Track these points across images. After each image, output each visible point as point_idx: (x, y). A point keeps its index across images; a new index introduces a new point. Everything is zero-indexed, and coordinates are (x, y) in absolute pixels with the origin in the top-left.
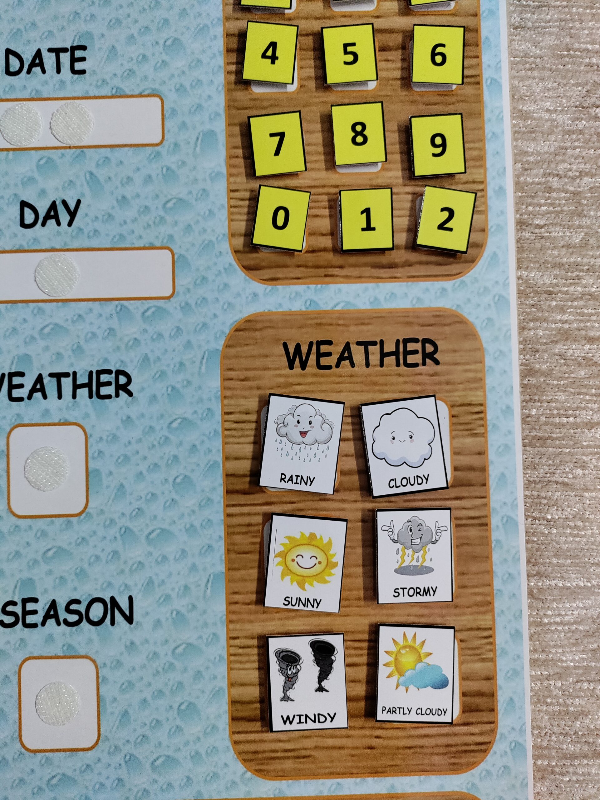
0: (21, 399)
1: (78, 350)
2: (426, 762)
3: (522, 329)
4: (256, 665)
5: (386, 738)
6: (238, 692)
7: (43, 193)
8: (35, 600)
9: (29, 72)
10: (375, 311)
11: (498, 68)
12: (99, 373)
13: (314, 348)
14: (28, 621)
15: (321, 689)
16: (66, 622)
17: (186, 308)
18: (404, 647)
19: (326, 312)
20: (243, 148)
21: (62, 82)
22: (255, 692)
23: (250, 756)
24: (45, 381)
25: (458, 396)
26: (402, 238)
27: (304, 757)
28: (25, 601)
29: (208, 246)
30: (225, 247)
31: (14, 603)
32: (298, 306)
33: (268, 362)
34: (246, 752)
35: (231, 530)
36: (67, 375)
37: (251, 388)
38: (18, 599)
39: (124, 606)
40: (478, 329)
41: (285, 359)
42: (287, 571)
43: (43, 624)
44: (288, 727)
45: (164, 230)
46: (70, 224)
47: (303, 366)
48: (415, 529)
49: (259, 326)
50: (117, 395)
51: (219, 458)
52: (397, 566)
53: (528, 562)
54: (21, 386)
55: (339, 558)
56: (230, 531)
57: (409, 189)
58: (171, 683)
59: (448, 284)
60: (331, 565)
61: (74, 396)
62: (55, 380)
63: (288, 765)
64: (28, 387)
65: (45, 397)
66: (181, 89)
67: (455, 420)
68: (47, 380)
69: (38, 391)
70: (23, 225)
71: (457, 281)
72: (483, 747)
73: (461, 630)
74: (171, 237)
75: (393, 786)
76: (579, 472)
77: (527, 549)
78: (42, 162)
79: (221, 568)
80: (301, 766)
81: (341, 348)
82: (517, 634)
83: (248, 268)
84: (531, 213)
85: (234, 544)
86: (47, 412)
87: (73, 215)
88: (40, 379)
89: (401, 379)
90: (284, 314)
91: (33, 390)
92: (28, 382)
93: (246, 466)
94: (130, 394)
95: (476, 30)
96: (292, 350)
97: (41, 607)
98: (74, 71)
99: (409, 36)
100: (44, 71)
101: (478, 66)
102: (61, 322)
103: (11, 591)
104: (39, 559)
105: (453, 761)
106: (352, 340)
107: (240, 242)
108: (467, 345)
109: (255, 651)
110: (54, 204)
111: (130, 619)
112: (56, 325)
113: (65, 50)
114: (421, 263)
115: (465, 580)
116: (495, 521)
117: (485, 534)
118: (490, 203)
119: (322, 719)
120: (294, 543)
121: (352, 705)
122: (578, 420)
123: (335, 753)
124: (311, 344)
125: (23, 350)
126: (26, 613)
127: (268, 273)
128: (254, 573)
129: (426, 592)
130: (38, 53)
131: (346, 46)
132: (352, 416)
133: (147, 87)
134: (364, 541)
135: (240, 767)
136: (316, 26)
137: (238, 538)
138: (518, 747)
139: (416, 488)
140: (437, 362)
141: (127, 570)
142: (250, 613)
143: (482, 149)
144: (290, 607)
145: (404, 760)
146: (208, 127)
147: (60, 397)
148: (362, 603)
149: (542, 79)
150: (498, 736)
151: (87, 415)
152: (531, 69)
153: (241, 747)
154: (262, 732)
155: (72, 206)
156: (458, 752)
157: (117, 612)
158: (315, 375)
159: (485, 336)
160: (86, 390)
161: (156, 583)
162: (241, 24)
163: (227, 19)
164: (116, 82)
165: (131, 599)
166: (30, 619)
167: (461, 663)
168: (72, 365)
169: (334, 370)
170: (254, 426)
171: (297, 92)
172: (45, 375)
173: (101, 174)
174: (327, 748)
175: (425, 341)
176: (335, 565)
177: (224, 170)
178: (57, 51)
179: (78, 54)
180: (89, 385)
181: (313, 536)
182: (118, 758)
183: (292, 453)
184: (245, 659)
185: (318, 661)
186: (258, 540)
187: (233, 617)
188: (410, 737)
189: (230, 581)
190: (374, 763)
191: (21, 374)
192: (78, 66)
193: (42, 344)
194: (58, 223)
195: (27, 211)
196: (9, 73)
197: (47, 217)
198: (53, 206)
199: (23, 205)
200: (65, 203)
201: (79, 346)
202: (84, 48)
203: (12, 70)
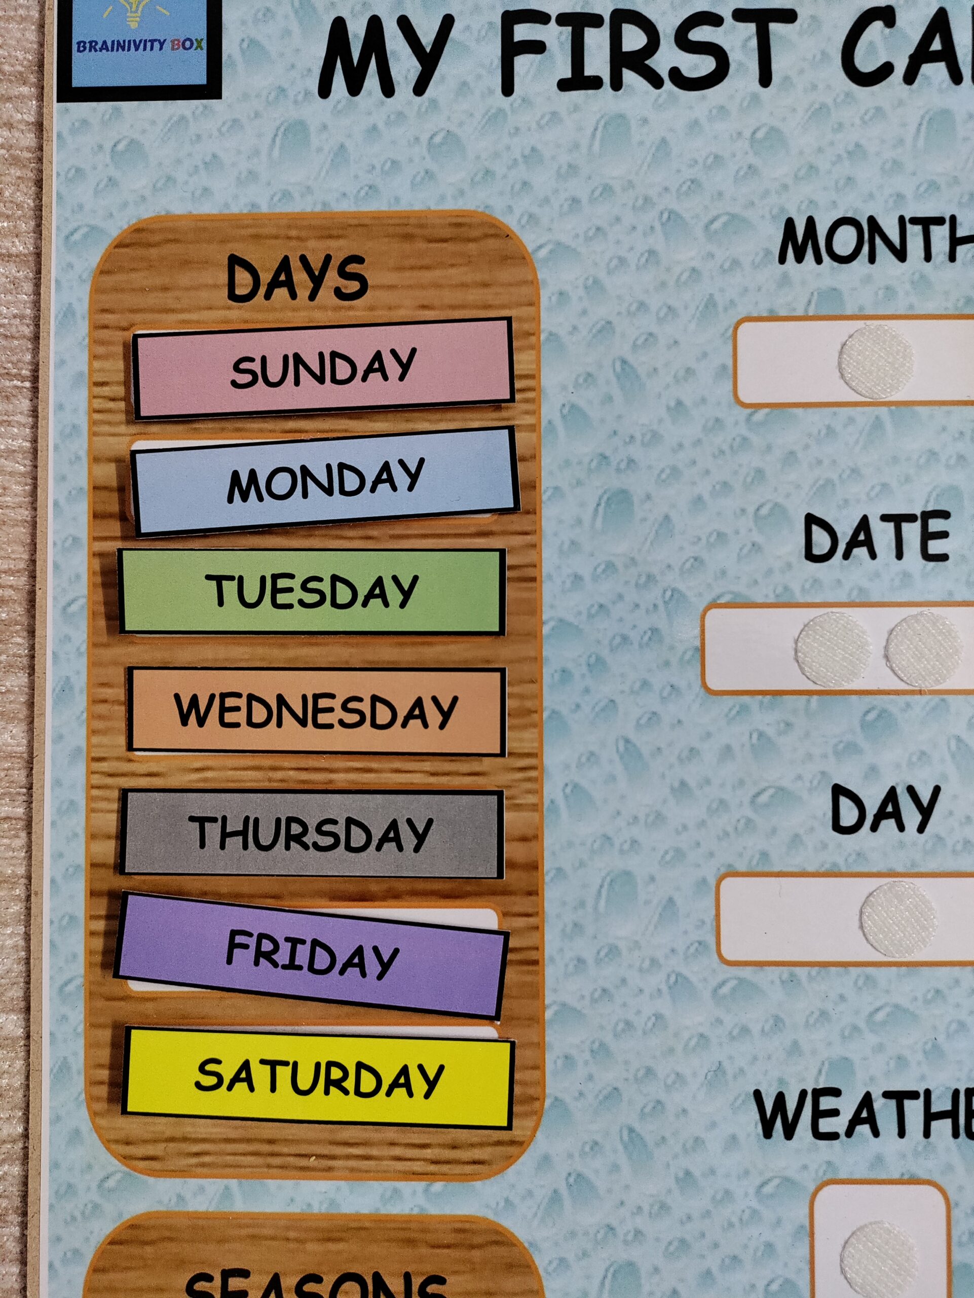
0: (834, 1136)
1: (934, 1052)
9: (847, 555)
21: (906, 575)
24: (876, 1106)
36: (914, 1095)
46: (921, 829)
54: (835, 1113)
61: (927, 1134)
62: (893, 1103)
64: (847, 1114)
65: (876, 1133)
68: (879, 1104)
69: (863, 1121)
70: (837, 827)
78: (871, 716)
86: (879, 1159)
87: (926, 812)
88: (867, 1101)
91: (856, 1121)
92: (848, 1106)
98: (927, 556)
100: (873, 555)
102: (904, 1002)
110: (892, 793)
112: (897, 1006)
113: (911, 518)
125: (838, 1051)
130: (864, 524)
147: (902, 1133)
151: (950, 1168)
160: (948, 1122)
168: (923, 1078)
172: (876, 1095)
178: (897, 520)
179: (935, 525)
180: (952, 1114)
191: (835, 1092)
192: (935, 547)
193: (872, 1039)
194: (901, 827)
195: (844, 802)
196: (810, 556)
197: (881, 815)
198: (892, 795)
199: (838, 791)
200: (911, 790)
201: (936, 1047)
202: (945, 515)
203: (816, 551)
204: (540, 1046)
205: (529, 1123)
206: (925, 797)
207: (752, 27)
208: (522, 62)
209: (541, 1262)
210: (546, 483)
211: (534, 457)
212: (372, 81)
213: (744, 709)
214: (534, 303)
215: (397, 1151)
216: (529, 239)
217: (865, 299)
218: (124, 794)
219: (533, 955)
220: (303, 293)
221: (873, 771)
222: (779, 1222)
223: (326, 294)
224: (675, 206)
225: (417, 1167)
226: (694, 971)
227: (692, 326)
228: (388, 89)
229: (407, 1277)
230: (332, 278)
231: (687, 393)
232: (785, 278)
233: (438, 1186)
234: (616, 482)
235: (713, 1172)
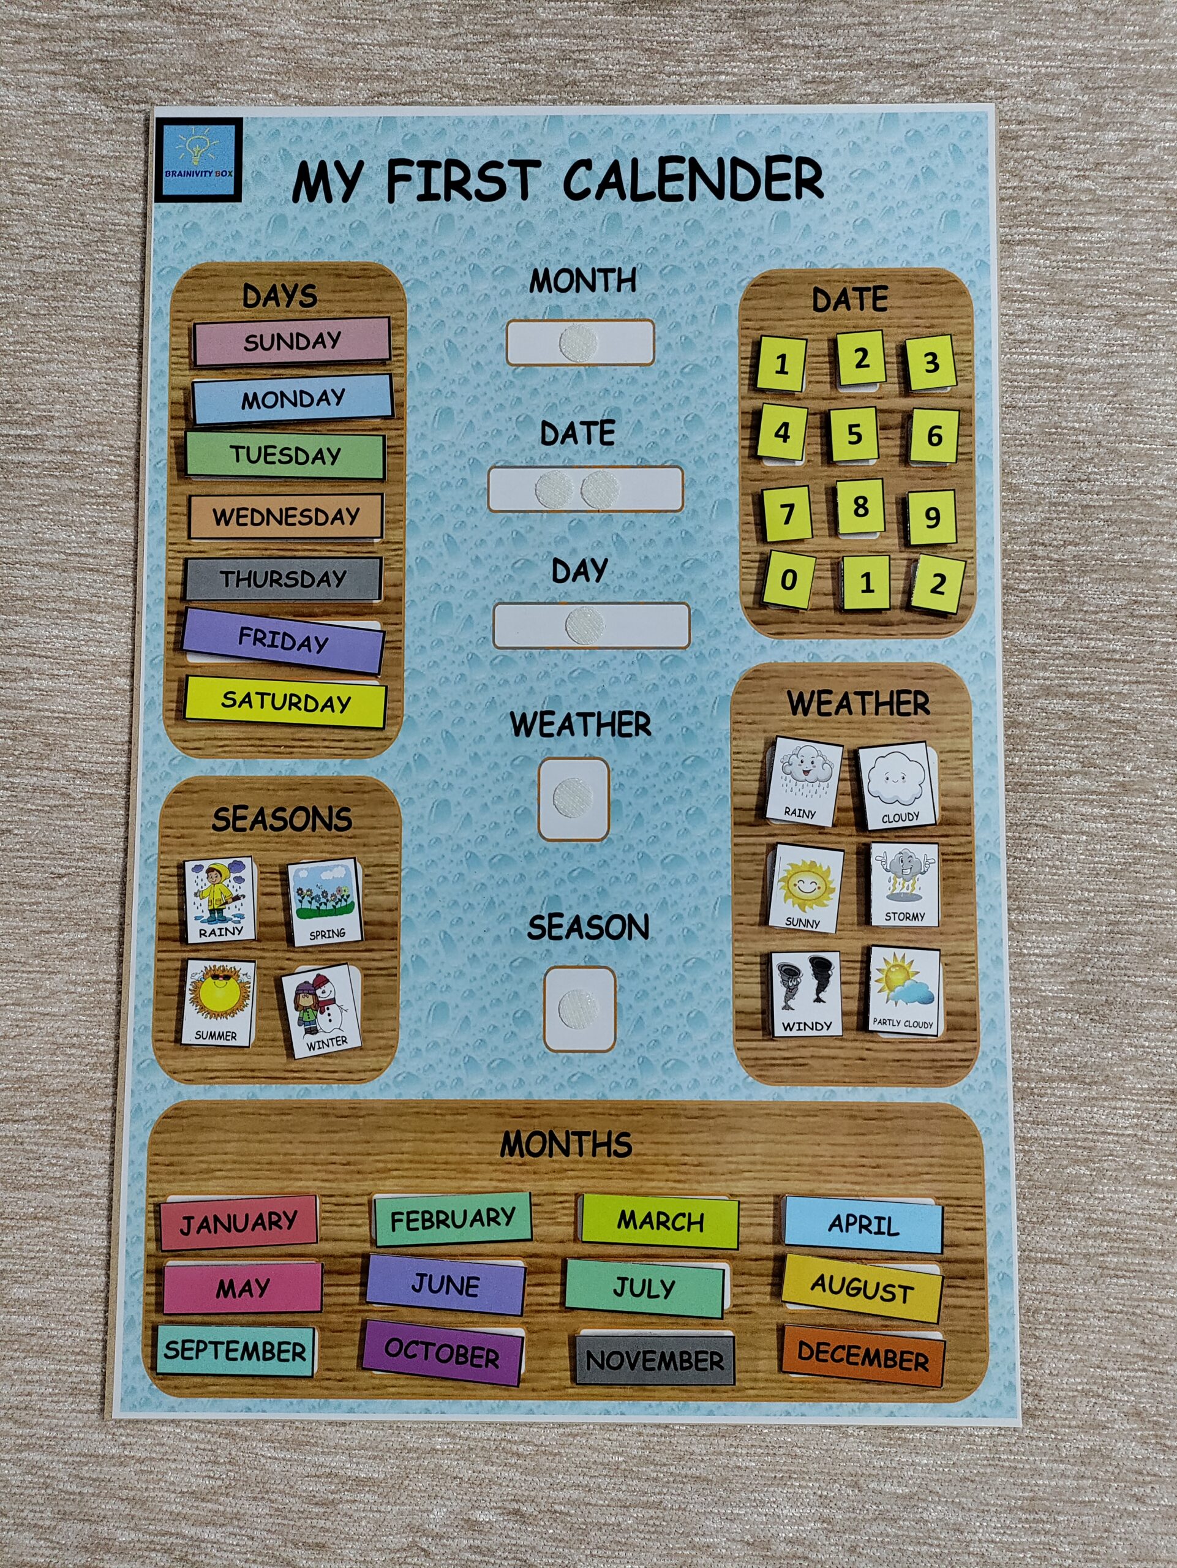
0: (551, 735)
1: (603, 693)
2: (913, 1074)
3: (1007, 684)
4: (758, 980)
5: (876, 1051)
6: (742, 1003)
8: (561, 915)
9: (563, 442)
10: (874, 665)
11: (990, 445)
12: (621, 713)
13: (816, 696)
14: (554, 934)
15: (818, 1000)
16: (588, 936)
17: (700, 657)
18: (893, 966)
19: (827, 664)
20: (755, 515)
21: (593, 452)
22: (757, 1004)
23: (752, 1063)
24: (573, 720)
25: (946, 743)
26: (898, 600)
27: (801, 1065)
28: (551, 916)
29: (720, 602)
30: (737, 604)
31: (542, 918)
32: (801, 658)
33: (773, 708)
34: (748, 1059)
35: (738, 858)
36: (592, 715)
37: (758, 730)
38: (545, 914)
39: (641, 922)
40: (966, 683)
41: (789, 705)
42: (790, 894)
43: (568, 936)
44: (789, 1033)
45: (683, 587)
46: (598, 580)
47: (806, 712)
48: (906, 860)
49: (765, 675)
50: (637, 734)
51: (728, 793)
52: (889, 893)
53: (1009, 897)
54: (551, 723)
55: (836, 885)
56: (737, 859)
57: (906, 556)
58: (681, 993)
59: (939, 642)
60: (829, 890)
61: (599, 734)
62: (581, 718)
63: (786, 1072)
64: (558, 724)
65: (572, 734)
66: (699, 462)
67: (944, 765)
68: (574, 719)
69: (566, 728)
70: (555, 579)
71: (947, 639)
72: (967, 1063)
73: (946, 955)
74: (688, 593)
75: (882, 1096)
77: (1008, 886)
78: (573, 524)
79: (729, 892)
80: (799, 1073)
81: (840, 698)
82: (998, 960)
83: (756, 623)
85: (740, 871)
86: (574, 747)
87: (600, 572)
88: (568, 717)
89: (894, 726)
90: (789, 665)
91: (562, 727)
92: (558, 720)
93: (752, 801)
94: (649, 733)
95: (970, 411)
96: (795, 698)
97: (566, 922)
98: (603, 442)
99: (909, 418)
100: (576, 442)
101: (972, 443)
102: (588, 667)
103: (539, 907)
104: (566, 878)
105: (939, 1075)
106: (851, 690)
107: (750, 599)
108: (956, 697)
109: (758, 967)
110: (584, 562)
111: (645, 935)
112: (584, 669)
113: (595, 423)
114: (914, 622)
115: (952, 909)
116: (979, 857)
117: (969, 869)
118: (979, 569)
119: (819, 1027)
120: (796, 870)
121: (846, 1018)
123: (829, 1063)
124: (813, 693)
125: (553, 692)
126: (552, 926)
127: (774, 628)
128: (758, 897)
129: (915, 917)
130: (572, 426)
131: (851, 427)
132: (849, 759)
133: (669, 458)
134: (858, 871)
135: (743, 1072)
136: (824, 406)
137: (744, 866)
138: (998, 1065)
139: (907, 824)
140: (928, 712)
141: (643, 891)
142: (754, 933)
143: (973, 520)
144: (791, 926)
145: (892, 1071)
146: (723, 496)
147: (586, 734)
148: (856, 927)
150: (980, 1054)
151: (610, 751)
153: (744, 1054)
154: (763, 1040)
156: (943, 1067)
157: (634, 928)
158: (816, 721)
159: (972, 690)
160: (610, 728)
161: (670, 903)
162: (757, 403)
163: (743, 398)
164: (641, 454)
165: (646, 917)
166: (555, 932)
167: (946, 984)
168: (597, 706)
169: (834, 716)
170: (760, 765)
171: (805, 466)
172: (573, 714)
173: (627, 536)
174: (821, 1057)
175: (917, 693)
176: (834, 890)
177: (737, 535)
178: (588, 424)
179: (607, 427)
180: (611, 724)
181: (813, 863)
182: (633, 1061)
183: (796, 790)
184: (748, 974)
185: (816, 976)
186: (762, 868)
187: (739, 936)
188: (899, 1050)
189: (736, 903)
190: (865, 1074)
191: (552, 713)
192: (607, 438)
193: (571, 686)
194: (588, 579)
195: (559, 566)
196: (544, 442)
197: (578, 573)
198: (583, 563)
199: (556, 561)
200: (593, 561)
201: (603, 689)
202: (612, 422)
203: (547, 440)
204: (402, 690)
205: (396, 729)
206: (600, 564)
207: (518, 169)
208: (399, 186)
209: (400, 800)
210: (409, 403)
211: (403, 390)
212: (321, 194)
213: (509, 519)
214: (404, 310)
216: (401, 278)
217: (573, 311)
218: (186, 560)
219: (399, 645)
220: (283, 303)
221: (574, 551)
222: (522, 779)
223: (295, 304)
224: (476, 262)
225: (337, 751)
226: (481, 652)
227: (485, 324)
228: (329, 198)
229: (331, 809)
230: (299, 295)
231: (482, 358)
232: (533, 298)
233: (347, 761)
234: (445, 404)
235: (489, 753)
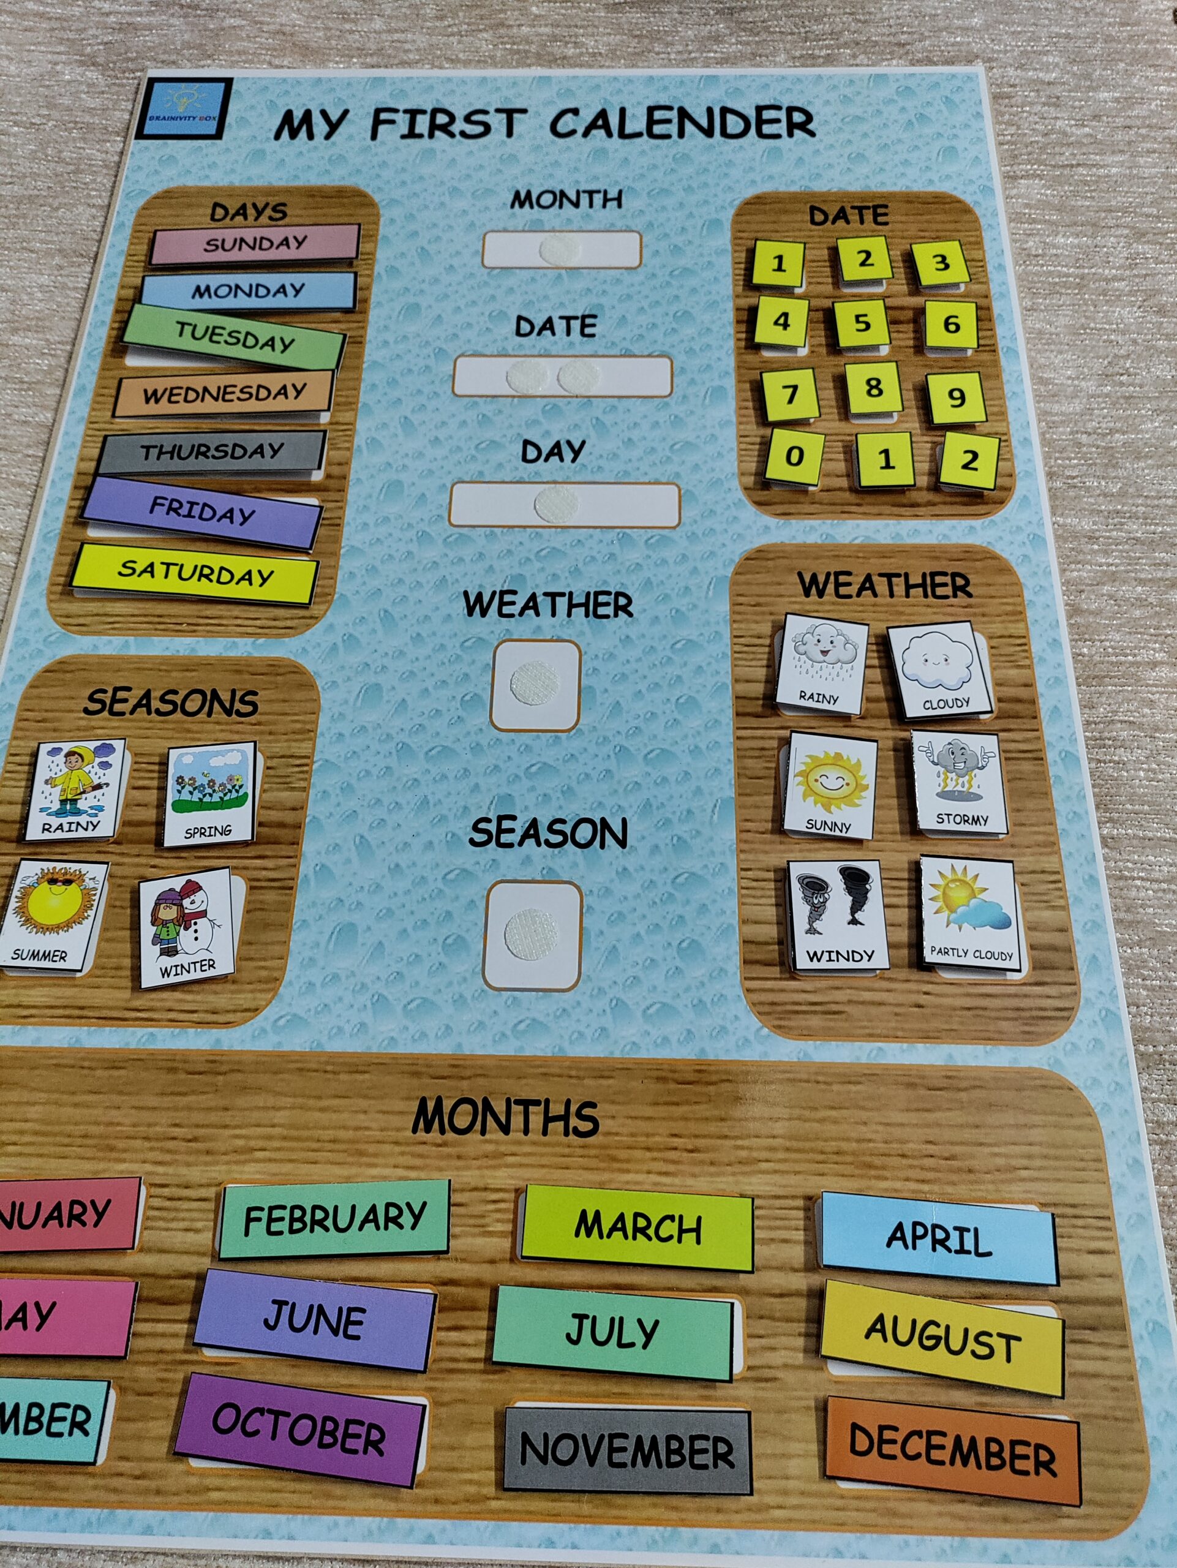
0: (512, 616)
1: (576, 572)
2: (991, 1028)
3: (1063, 571)
4: (773, 901)
5: (937, 995)
6: (751, 931)
7: (547, 433)
8: (513, 818)
9: (539, 334)
10: (898, 546)
11: (1014, 338)
12: (597, 594)
13: (832, 578)
14: (502, 840)
15: (854, 922)
16: (548, 843)
17: (692, 537)
18: (953, 881)
19: (845, 545)
20: (753, 401)
22: (772, 932)
23: (767, 1009)
24: (539, 600)
25: (997, 628)
26: (923, 481)
27: (835, 1013)
28: (500, 819)
29: (716, 483)
30: (735, 484)
31: (488, 820)
32: (813, 539)
33: (781, 589)
34: (762, 1003)
35: (742, 753)
36: (562, 595)
37: (763, 613)
38: (492, 816)
39: (617, 828)
40: (1013, 565)
41: (800, 587)
42: (810, 792)
43: (521, 844)
44: (815, 965)
45: (671, 469)
46: (573, 460)
47: (821, 593)
48: (958, 753)
49: (771, 556)
50: (616, 615)
51: (729, 681)
52: (939, 790)
53: (1097, 807)
54: (513, 603)
55: (870, 779)
56: (741, 755)
57: (926, 439)
58: (670, 917)
59: (977, 523)
60: (862, 788)
61: (569, 615)
62: (549, 599)
63: (815, 1021)
64: (520, 604)
65: (537, 614)
66: (690, 352)
67: (994, 651)
68: (541, 599)
69: (530, 608)
70: (525, 460)
71: (987, 520)
72: (1065, 1014)
73: (1021, 873)
74: (677, 475)
75: (950, 1056)
76: (1146, 711)
77: (1095, 795)
78: (548, 408)
79: (731, 793)
80: (832, 1024)
81: (862, 579)
82: (1093, 880)
83: (759, 504)
84: (1059, 466)
85: (745, 768)
86: (539, 628)
87: (577, 453)
88: (533, 597)
89: (930, 610)
90: (797, 545)
91: (525, 607)
92: (521, 600)
93: (759, 689)
94: (630, 615)
95: (988, 309)
96: (807, 580)
97: (520, 826)
98: (584, 335)
99: (921, 312)
100: (554, 334)
101: (993, 336)
102: (558, 546)
103: (485, 808)
104: (522, 775)
105: (1027, 1028)
106: (874, 571)
107: (750, 480)
108: (1003, 579)
109: (772, 885)
110: (558, 443)
111: (623, 843)
112: (554, 548)
113: (575, 318)
114: (945, 503)
115: (1022, 817)
116: (1051, 756)
117: (1040, 769)
118: (1015, 451)
119: (857, 957)
120: (817, 763)
121: (894, 952)
122: (1139, 658)
123: (874, 1011)
124: (828, 575)
125: (516, 571)
126: (500, 831)
127: (780, 509)
128: (769, 800)
129: (976, 820)
130: (549, 320)
131: (857, 317)
132: (877, 644)
133: (657, 348)
134: (897, 770)
135: (755, 1022)
136: (827, 303)
137: (750, 763)
138: (1110, 1017)
139: (956, 710)
140: (970, 595)
141: (621, 790)
142: (764, 842)
143: (1003, 406)
144: (814, 830)
145: (962, 1023)
146: (717, 383)
147: (554, 614)
148: (899, 837)
149: (1061, 352)
150: (1082, 1001)
151: (582, 633)
152: (1048, 344)
153: (756, 997)
154: (781, 979)
155: (577, 446)
156: (1033, 1018)
157: (607, 834)
158: (833, 604)
159: (1022, 572)
160: (583, 609)
161: (655, 805)
162: (752, 301)
163: (737, 296)
164: (626, 344)
165: (624, 821)
166: (505, 838)
167: (1025, 910)
168: (568, 585)
169: (855, 599)
170: (767, 650)
171: (807, 356)
172: (539, 593)
173: (608, 419)
174: (863, 1003)
175: (954, 575)
176: (866, 787)
177: (734, 419)
178: (568, 319)
179: (589, 322)
180: (585, 605)
181: (838, 756)
182: (603, 1003)
183: (812, 671)
184: (759, 893)
185: (849, 890)
186: (773, 765)
187: (745, 847)
188: (968, 995)
189: (740, 807)
190: (924, 1026)
191: (514, 592)
192: (588, 330)
193: (538, 565)
194: (562, 460)
195: (530, 448)
196: (518, 333)
197: (551, 454)
198: (557, 445)
199: (526, 443)
200: (569, 443)
201: (577, 569)
202: (594, 316)
203: (522, 331)
204: (336, 567)
205: (324, 607)
207: (504, 116)
208: (382, 128)
209: (319, 683)
210: (373, 300)
211: (368, 288)
212: (303, 133)
213: (476, 403)
214: (377, 223)
215: (239, 622)
216: (377, 198)
217: (557, 224)
218: (105, 438)
219: (338, 521)
220: (251, 218)
222: (473, 662)
223: (264, 219)
224: (457, 185)
225: (249, 630)
226: (432, 530)
227: (461, 234)
228: (311, 136)
229: (233, 692)
230: (268, 212)
231: (456, 262)
232: (514, 215)
233: (261, 641)
234: (412, 300)
235: (434, 634)
